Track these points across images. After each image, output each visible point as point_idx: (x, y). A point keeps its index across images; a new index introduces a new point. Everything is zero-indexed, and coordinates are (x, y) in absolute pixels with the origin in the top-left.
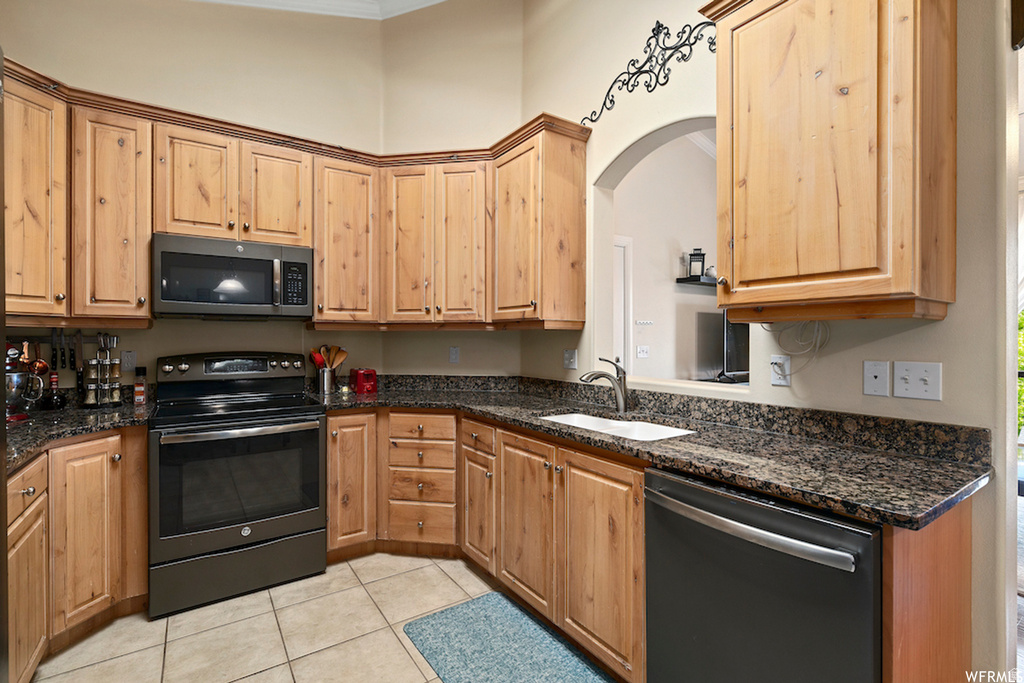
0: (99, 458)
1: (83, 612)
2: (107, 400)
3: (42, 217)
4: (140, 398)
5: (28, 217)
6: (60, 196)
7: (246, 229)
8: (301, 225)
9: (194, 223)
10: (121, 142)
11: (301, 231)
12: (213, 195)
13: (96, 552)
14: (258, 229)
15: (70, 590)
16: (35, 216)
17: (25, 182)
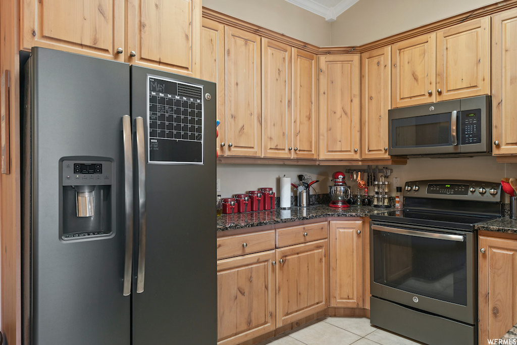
0: (351, 230)
1: (343, 302)
2: (381, 204)
3: (349, 113)
4: (398, 205)
5: (343, 114)
6: (356, 101)
7: (440, 93)
8: (480, 78)
9: (411, 98)
10: (378, 64)
11: (480, 83)
12: (420, 77)
13: (350, 276)
14: (448, 91)
15: (338, 289)
16: (346, 114)
17: (342, 100)
